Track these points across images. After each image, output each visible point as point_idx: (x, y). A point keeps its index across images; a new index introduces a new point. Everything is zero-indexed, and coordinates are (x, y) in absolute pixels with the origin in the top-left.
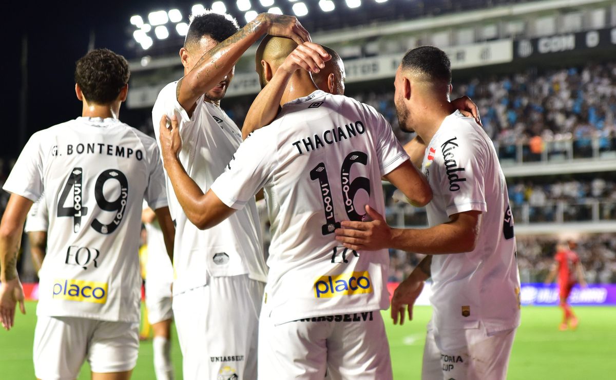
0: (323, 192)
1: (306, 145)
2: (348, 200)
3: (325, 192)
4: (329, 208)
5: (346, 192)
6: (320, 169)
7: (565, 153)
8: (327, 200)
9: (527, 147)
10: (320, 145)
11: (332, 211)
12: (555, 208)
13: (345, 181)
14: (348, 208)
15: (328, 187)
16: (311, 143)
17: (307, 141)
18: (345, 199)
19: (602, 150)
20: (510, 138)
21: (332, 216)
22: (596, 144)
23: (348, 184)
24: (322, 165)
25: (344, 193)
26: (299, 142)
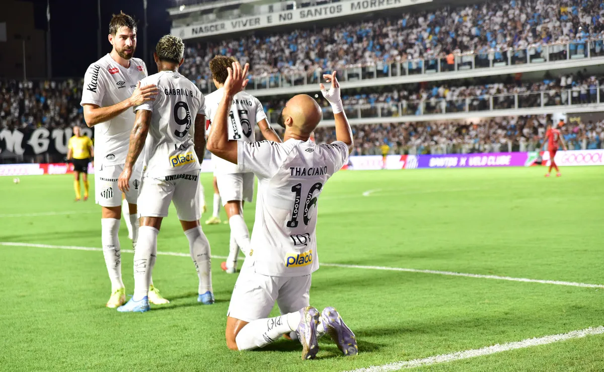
0: (296, 201)
1: (297, 171)
2: (307, 209)
3: (297, 201)
4: (296, 211)
5: (307, 203)
6: (298, 187)
7: (470, 63)
8: (297, 206)
9: (444, 61)
10: (304, 174)
11: (297, 213)
12: (464, 100)
13: (309, 197)
14: (305, 213)
15: (299, 199)
16: (299, 172)
17: (298, 170)
18: (305, 208)
19: (495, 61)
20: (432, 54)
21: (296, 217)
22: (491, 58)
23: (310, 200)
24: (300, 185)
25: (306, 204)
26: (294, 168)
